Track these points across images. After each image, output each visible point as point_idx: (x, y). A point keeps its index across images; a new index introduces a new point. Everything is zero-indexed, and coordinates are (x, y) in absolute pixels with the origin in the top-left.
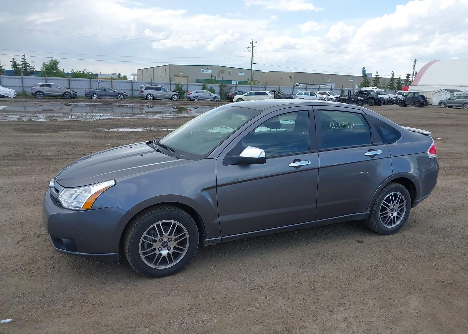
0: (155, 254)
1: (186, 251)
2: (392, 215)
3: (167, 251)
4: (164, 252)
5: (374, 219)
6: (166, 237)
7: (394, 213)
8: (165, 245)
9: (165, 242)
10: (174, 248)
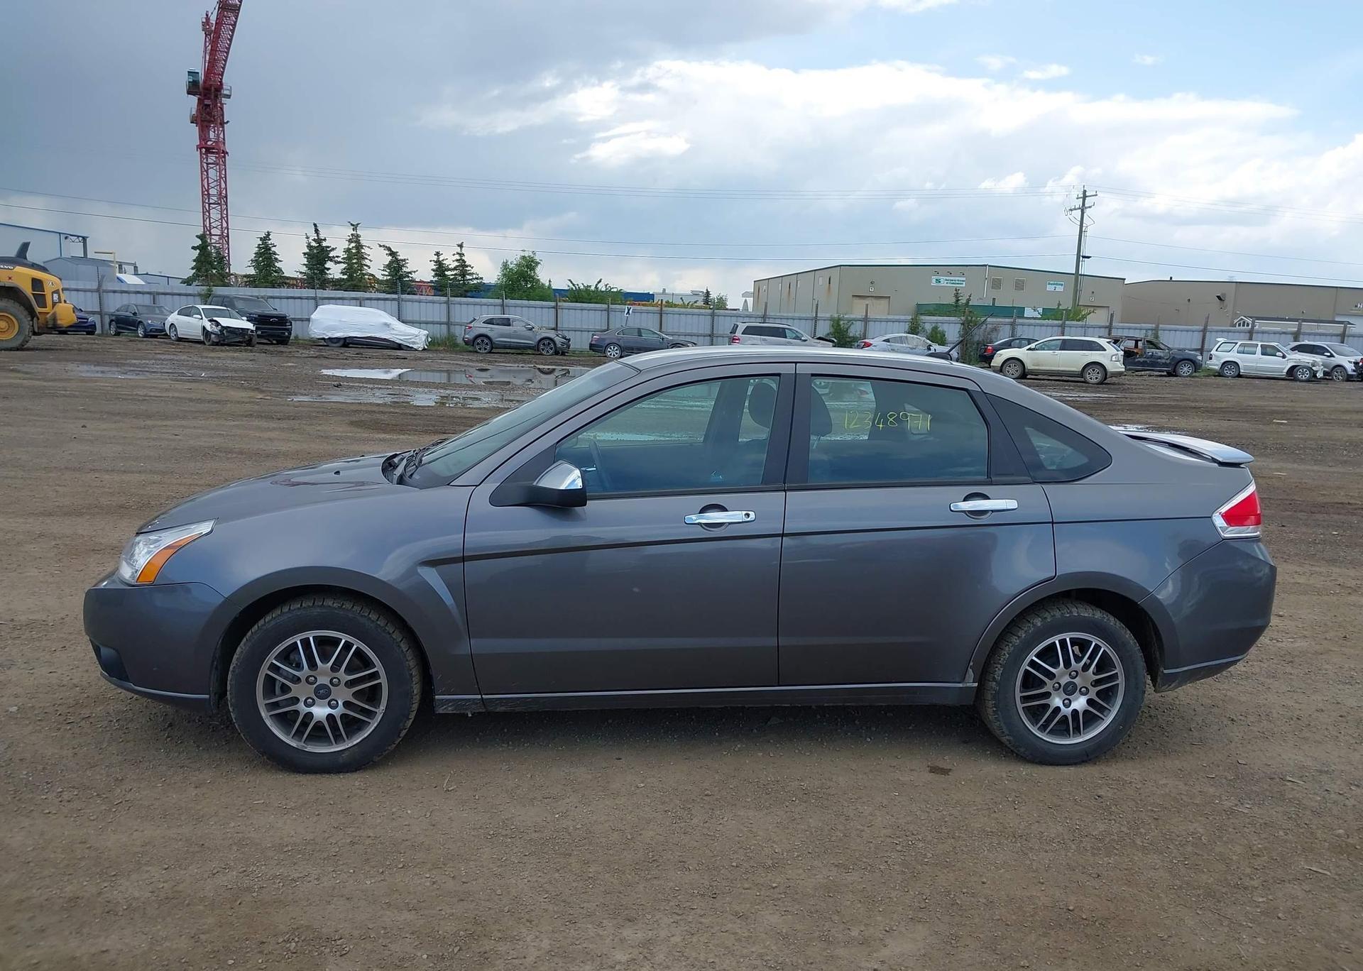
0: (297, 712)
1: (379, 717)
2: (1067, 706)
3: (328, 711)
4: (320, 712)
5: (995, 709)
6: (324, 673)
7: (1076, 699)
8: (323, 693)
9: (323, 686)
10: (347, 704)
